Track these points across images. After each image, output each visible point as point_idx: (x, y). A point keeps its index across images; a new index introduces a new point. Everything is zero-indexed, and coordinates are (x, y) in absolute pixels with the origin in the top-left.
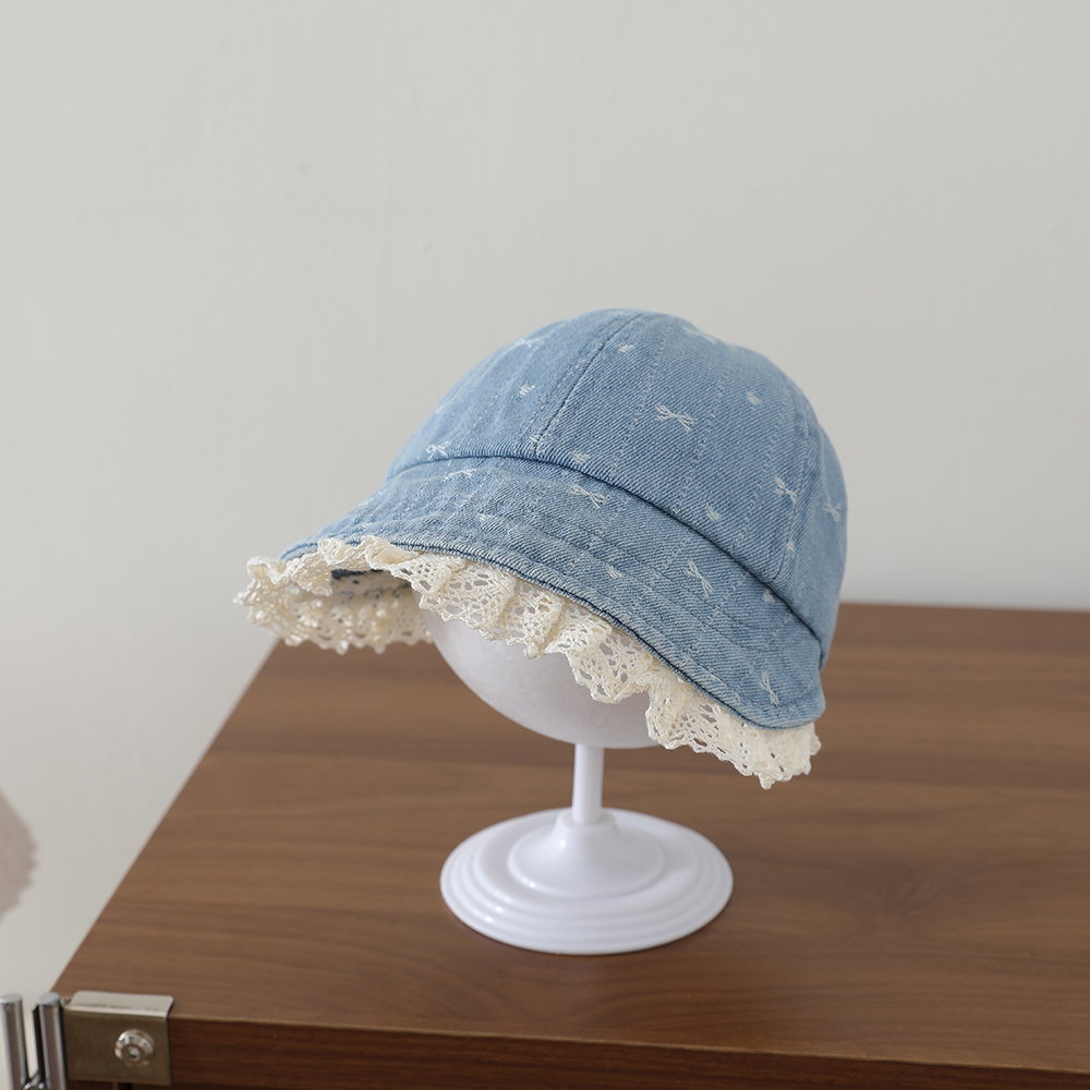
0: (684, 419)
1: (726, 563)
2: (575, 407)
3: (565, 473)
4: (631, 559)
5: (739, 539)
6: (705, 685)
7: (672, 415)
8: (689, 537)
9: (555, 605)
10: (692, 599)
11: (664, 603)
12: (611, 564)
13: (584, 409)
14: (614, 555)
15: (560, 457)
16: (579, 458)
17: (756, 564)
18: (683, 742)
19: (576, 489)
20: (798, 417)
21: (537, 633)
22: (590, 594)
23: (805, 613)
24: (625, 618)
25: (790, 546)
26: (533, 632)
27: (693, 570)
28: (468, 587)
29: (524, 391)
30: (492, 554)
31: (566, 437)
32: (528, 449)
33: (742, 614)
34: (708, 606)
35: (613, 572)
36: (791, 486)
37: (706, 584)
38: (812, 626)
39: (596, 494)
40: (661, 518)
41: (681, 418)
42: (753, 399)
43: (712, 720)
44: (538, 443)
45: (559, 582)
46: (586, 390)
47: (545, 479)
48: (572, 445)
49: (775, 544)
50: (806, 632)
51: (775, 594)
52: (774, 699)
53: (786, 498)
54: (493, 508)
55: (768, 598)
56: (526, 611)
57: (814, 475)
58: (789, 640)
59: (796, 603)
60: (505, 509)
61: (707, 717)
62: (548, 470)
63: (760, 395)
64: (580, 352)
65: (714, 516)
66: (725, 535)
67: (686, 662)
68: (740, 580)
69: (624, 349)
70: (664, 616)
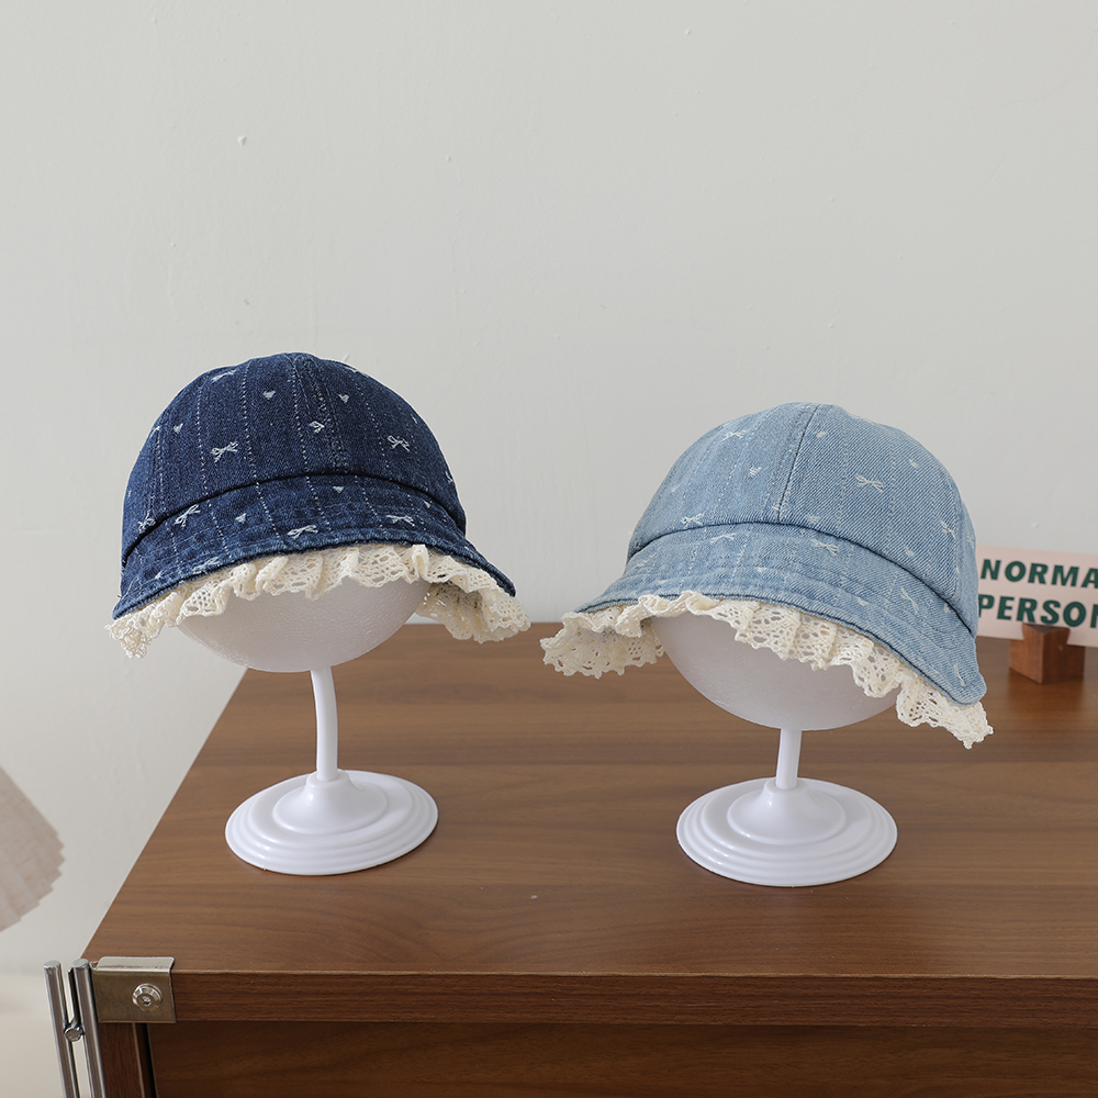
0: (876, 484)
1: (922, 587)
2: (799, 482)
3: (804, 531)
4: (869, 591)
5: (928, 569)
6: (933, 678)
7: (867, 482)
8: (898, 571)
9: (832, 629)
12: (858, 595)
14: (859, 589)
15: (798, 520)
16: (812, 519)
17: (941, 587)
18: (923, 721)
19: (816, 543)
21: (823, 651)
22: (855, 619)
25: (958, 571)
26: (820, 651)
27: (905, 595)
28: (767, 622)
29: (753, 472)
30: (781, 596)
31: (799, 504)
32: (773, 517)
34: (919, 621)
35: (861, 602)
39: (831, 545)
40: (878, 558)
41: (874, 484)
42: (915, 466)
43: (936, 703)
44: (779, 510)
45: (833, 613)
47: (789, 537)
48: (806, 510)
49: (950, 571)
51: (951, 607)
53: (950, 535)
54: (765, 561)
55: (946, 609)
56: (812, 636)
58: (961, 639)
59: (964, 611)
60: (774, 562)
61: (932, 701)
63: (917, 461)
64: (788, 439)
65: (910, 554)
66: (918, 567)
67: (920, 663)
68: (931, 598)
69: (821, 435)
70: (900, 631)
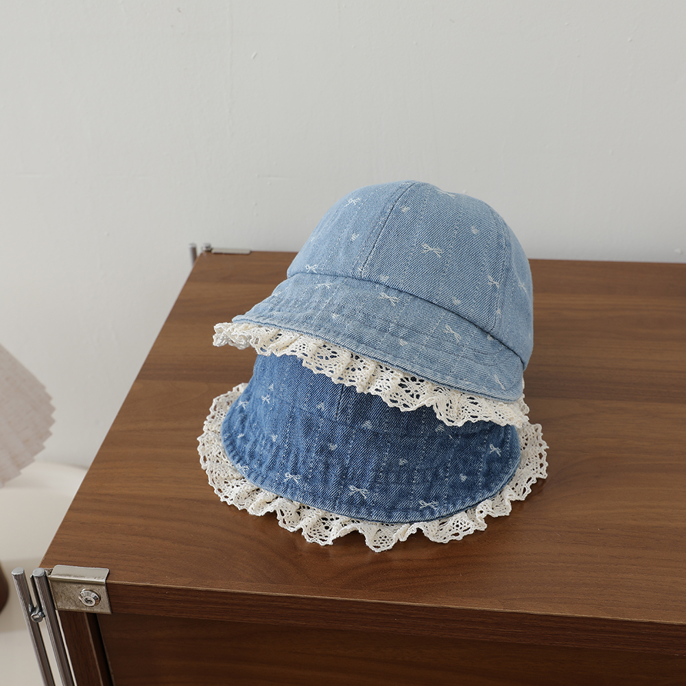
0: (437, 251)
1: (466, 324)
2: (380, 248)
3: (377, 286)
4: (413, 333)
5: (472, 312)
7: (431, 249)
8: (444, 313)
9: (371, 366)
10: (449, 346)
11: (431, 352)
12: (401, 338)
13: (385, 248)
14: (403, 332)
15: (374, 278)
16: (384, 279)
17: (481, 324)
19: (383, 295)
20: (499, 236)
21: (362, 381)
22: (389, 358)
23: (510, 345)
25: (498, 312)
26: (360, 380)
27: (448, 329)
28: (327, 358)
29: (354, 238)
31: (376, 267)
32: (358, 274)
33: (478, 348)
34: (459, 347)
35: (402, 342)
36: (496, 279)
37: (456, 335)
38: (515, 350)
39: (393, 298)
41: (435, 250)
42: (474, 231)
43: (476, 403)
44: (362, 271)
45: (372, 354)
46: (385, 237)
47: (367, 291)
48: (380, 271)
49: (491, 312)
50: (512, 353)
51: (493, 337)
52: (503, 387)
53: (494, 286)
54: (339, 310)
55: (489, 338)
56: (357, 369)
57: (508, 270)
59: (504, 340)
60: (345, 311)
62: (369, 285)
63: (478, 227)
64: (381, 213)
65: (457, 302)
66: (462, 310)
68: (475, 331)
69: (405, 210)
70: (433, 361)
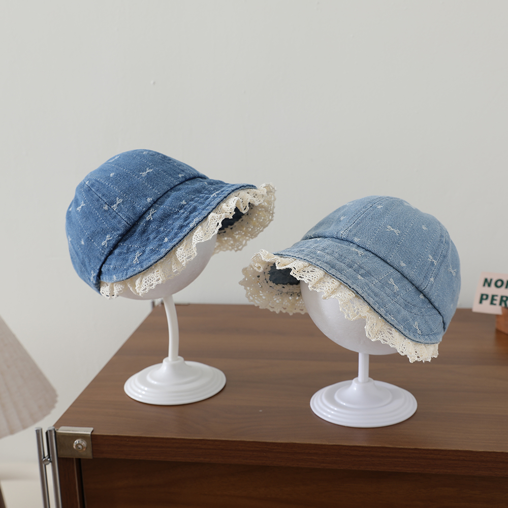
0: (397, 231)
1: (406, 282)
2: (358, 224)
3: (352, 244)
4: (367, 274)
5: (412, 274)
6: (388, 320)
7: (393, 230)
8: (392, 270)
9: (336, 283)
10: (388, 292)
11: (377, 290)
12: (360, 274)
13: (361, 224)
15: (350, 239)
16: (356, 240)
17: (418, 284)
18: (378, 339)
19: (354, 250)
20: (442, 236)
21: (329, 289)
23: (436, 305)
24: (360, 292)
25: (432, 279)
26: (327, 289)
27: (392, 281)
29: (342, 218)
32: (340, 236)
33: (409, 300)
34: (395, 295)
35: (359, 277)
36: (435, 259)
37: (396, 287)
38: (439, 310)
39: (360, 251)
40: (382, 263)
41: (395, 231)
42: (424, 228)
43: (391, 334)
44: (343, 234)
45: (339, 276)
46: (363, 219)
49: (426, 277)
50: (437, 312)
51: (424, 296)
52: (419, 332)
53: (432, 263)
54: (324, 249)
56: (326, 283)
57: (445, 257)
58: (429, 313)
59: (433, 300)
60: (327, 251)
61: (389, 332)
62: (346, 243)
63: (427, 227)
64: (364, 207)
65: (403, 264)
66: (406, 272)
67: (382, 311)
68: (411, 288)
69: (379, 207)
70: (376, 295)
